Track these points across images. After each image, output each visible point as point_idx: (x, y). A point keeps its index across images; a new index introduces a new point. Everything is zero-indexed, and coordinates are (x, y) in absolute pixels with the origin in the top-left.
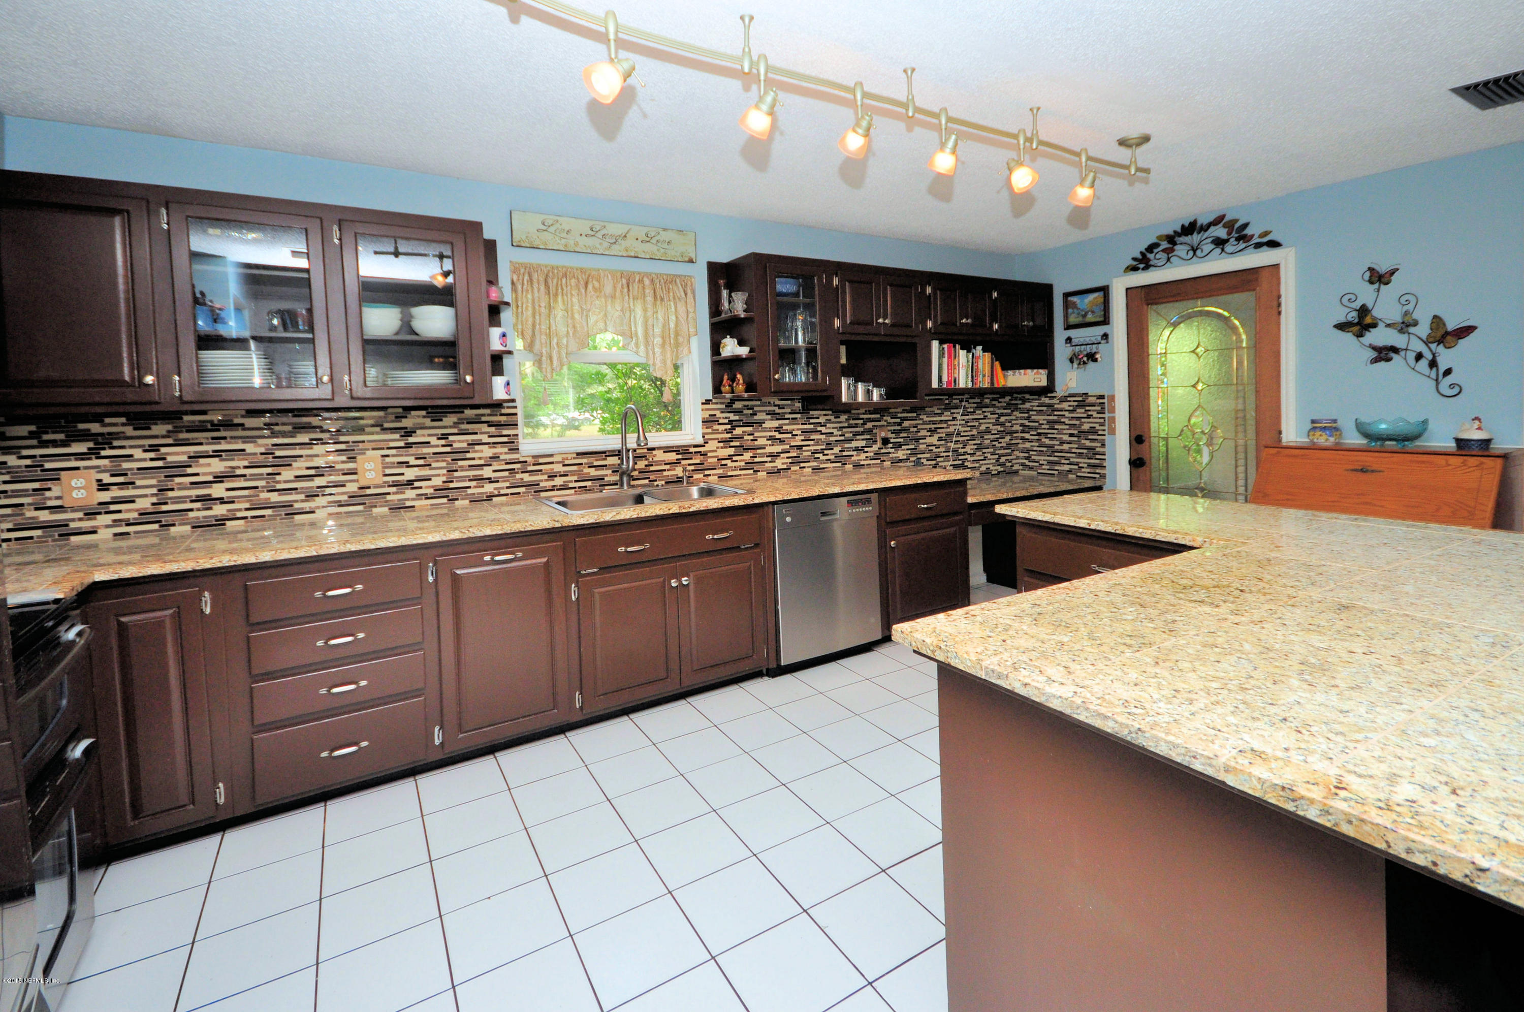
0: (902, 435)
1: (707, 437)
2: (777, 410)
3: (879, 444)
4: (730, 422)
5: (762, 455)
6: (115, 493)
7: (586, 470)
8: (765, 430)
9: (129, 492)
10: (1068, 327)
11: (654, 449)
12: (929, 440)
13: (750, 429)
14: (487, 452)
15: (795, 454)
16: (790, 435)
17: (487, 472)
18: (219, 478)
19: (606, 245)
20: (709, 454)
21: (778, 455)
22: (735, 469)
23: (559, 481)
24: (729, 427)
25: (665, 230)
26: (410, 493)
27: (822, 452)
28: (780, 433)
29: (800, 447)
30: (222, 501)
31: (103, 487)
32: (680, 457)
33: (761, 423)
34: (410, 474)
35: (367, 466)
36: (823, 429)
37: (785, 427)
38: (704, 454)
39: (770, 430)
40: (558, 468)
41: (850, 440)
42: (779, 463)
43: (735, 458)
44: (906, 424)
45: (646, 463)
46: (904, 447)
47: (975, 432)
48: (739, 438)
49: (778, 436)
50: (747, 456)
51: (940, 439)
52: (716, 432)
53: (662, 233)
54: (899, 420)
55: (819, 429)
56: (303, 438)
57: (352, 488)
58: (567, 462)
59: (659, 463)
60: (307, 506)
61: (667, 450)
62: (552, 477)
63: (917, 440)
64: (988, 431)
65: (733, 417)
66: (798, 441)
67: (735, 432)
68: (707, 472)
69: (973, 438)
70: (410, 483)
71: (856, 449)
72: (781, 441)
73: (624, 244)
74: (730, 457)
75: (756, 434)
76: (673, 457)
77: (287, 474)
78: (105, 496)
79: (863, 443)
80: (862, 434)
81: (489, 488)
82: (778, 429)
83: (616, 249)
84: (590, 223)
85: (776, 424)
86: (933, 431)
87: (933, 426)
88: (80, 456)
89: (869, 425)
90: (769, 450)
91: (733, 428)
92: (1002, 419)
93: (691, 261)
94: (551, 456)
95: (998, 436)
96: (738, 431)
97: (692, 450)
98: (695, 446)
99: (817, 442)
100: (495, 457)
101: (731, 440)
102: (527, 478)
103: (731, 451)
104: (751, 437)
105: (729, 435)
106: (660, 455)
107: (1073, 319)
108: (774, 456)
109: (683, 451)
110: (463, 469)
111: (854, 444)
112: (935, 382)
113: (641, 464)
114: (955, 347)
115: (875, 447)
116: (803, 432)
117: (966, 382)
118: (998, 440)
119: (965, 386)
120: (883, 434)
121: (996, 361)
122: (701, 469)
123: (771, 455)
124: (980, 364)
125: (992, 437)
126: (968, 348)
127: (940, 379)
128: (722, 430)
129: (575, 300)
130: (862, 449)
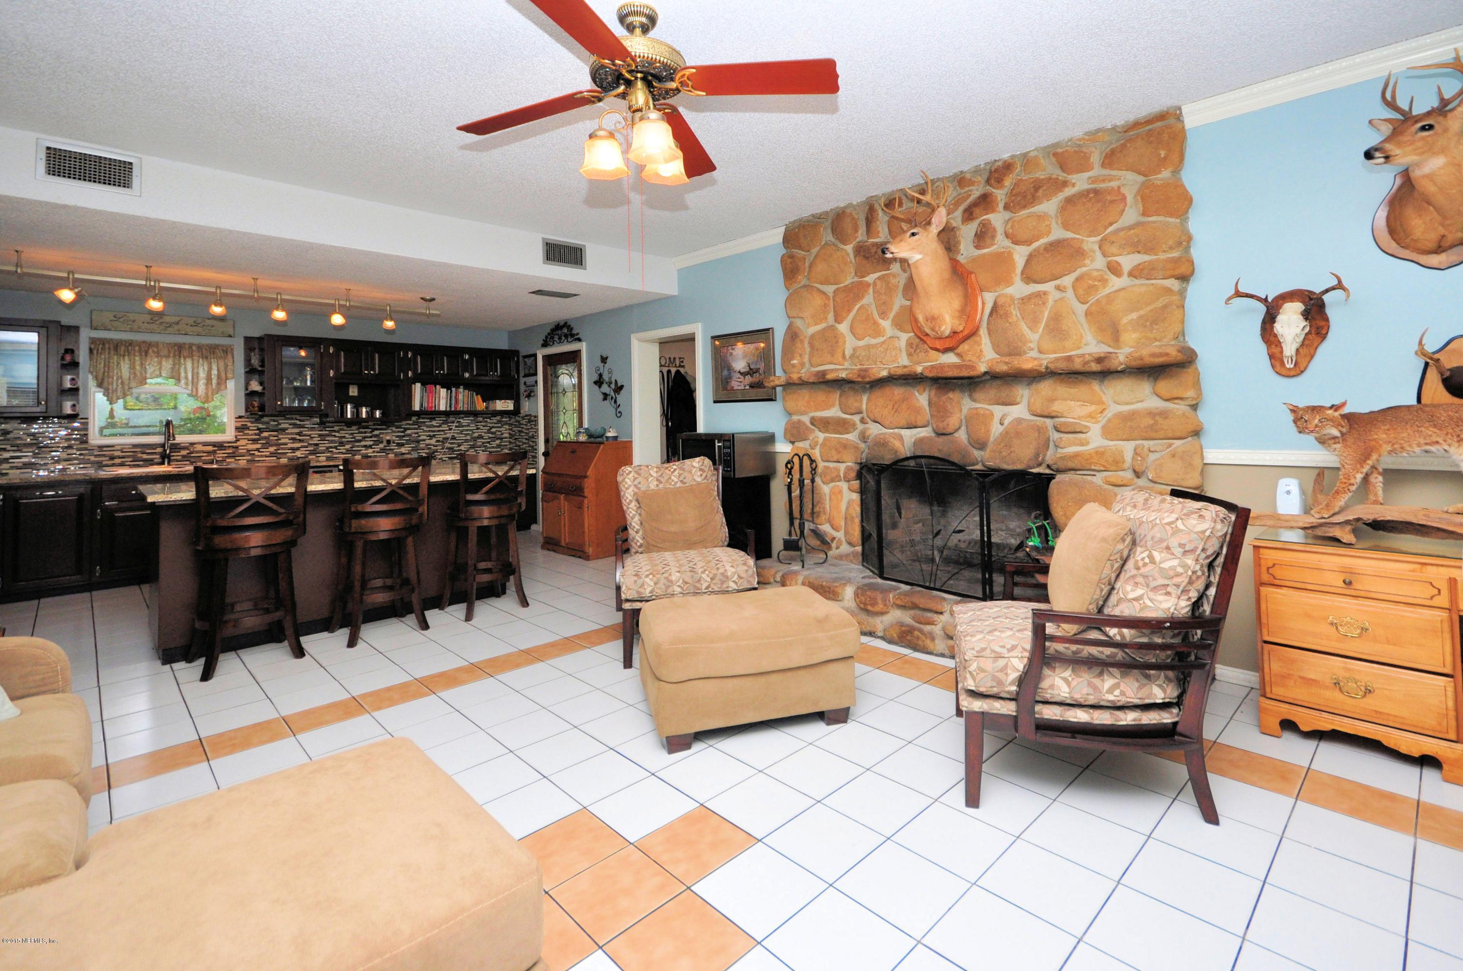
1: (239, 437)
2: (298, 422)
3: (385, 443)
4: (259, 429)
5: (283, 449)
7: (140, 455)
8: (288, 434)
10: (526, 376)
11: (195, 444)
12: (428, 442)
13: (276, 433)
14: (64, 443)
16: (308, 437)
20: (240, 448)
21: (298, 449)
22: (262, 456)
23: (119, 460)
24: (258, 432)
27: (336, 448)
28: (300, 436)
29: (317, 445)
32: (216, 449)
33: (284, 430)
36: (337, 434)
37: (304, 433)
38: (237, 447)
39: (292, 434)
40: (119, 453)
41: (359, 441)
43: (261, 450)
44: (409, 432)
45: (188, 452)
46: (406, 446)
47: (468, 437)
48: (265, 438)
49: (298, 437)
50: (272, 449)
51: (438, 441)
52: (248, 434)
53: (207, 321)
54: (402, 429)
55: (334, 434)
58: (125, 450)
59: (199, 452)
61: (205, 444)
62: (113, 458)
63: (418, 442)
64: (480, 437)
65: (260, 426)
66: (315, 441)
67: (262, 435)
68: (237, 458)
69: (466, 441)
71: (365, 446)
72: (300, 441)
73: (177, 327)
74: (258, 450)
75: (280, 436)
76: (210, 448)
79: (371, 443)
80: (371, 437)
82: (299, 434)
83: (170, 330)
85: (297, 430)
86: (431, 437)
87: (432, 434)
89: (376, 432)
90: (290, 446)
91: (261, 432)
92: (494, 430)
93: (229, 336)
94: (113, 446)
96: (265, 434)
97: (225, 445)
98: (229, 443)
99: (331, 442)
100: (70, 447)
101: (259, 439)
102: (93, 458)
104: (276, 438)
105: (258, 437)
106: (199, 448)
107: (527, 372)
108: (294, 450)
109: (219, 445)
110: (44, 452)
111: (363, 443)
112: (417, 407)
113: (184, 452)
114: (435, 387)
115: (381, 446)
116: (320, 435)
117: (446, 407)
118: (489, 442)
119: (444, 409)
120: (388, 438)
121: (477, 395)
122: (232, 456)
123: (292, 449)
124: (460, 397)
125: (483, 441)
126: (448, 387)
127: (421, 405)
128: (252, 433)
129: (137, 358)
130: (370, 447)
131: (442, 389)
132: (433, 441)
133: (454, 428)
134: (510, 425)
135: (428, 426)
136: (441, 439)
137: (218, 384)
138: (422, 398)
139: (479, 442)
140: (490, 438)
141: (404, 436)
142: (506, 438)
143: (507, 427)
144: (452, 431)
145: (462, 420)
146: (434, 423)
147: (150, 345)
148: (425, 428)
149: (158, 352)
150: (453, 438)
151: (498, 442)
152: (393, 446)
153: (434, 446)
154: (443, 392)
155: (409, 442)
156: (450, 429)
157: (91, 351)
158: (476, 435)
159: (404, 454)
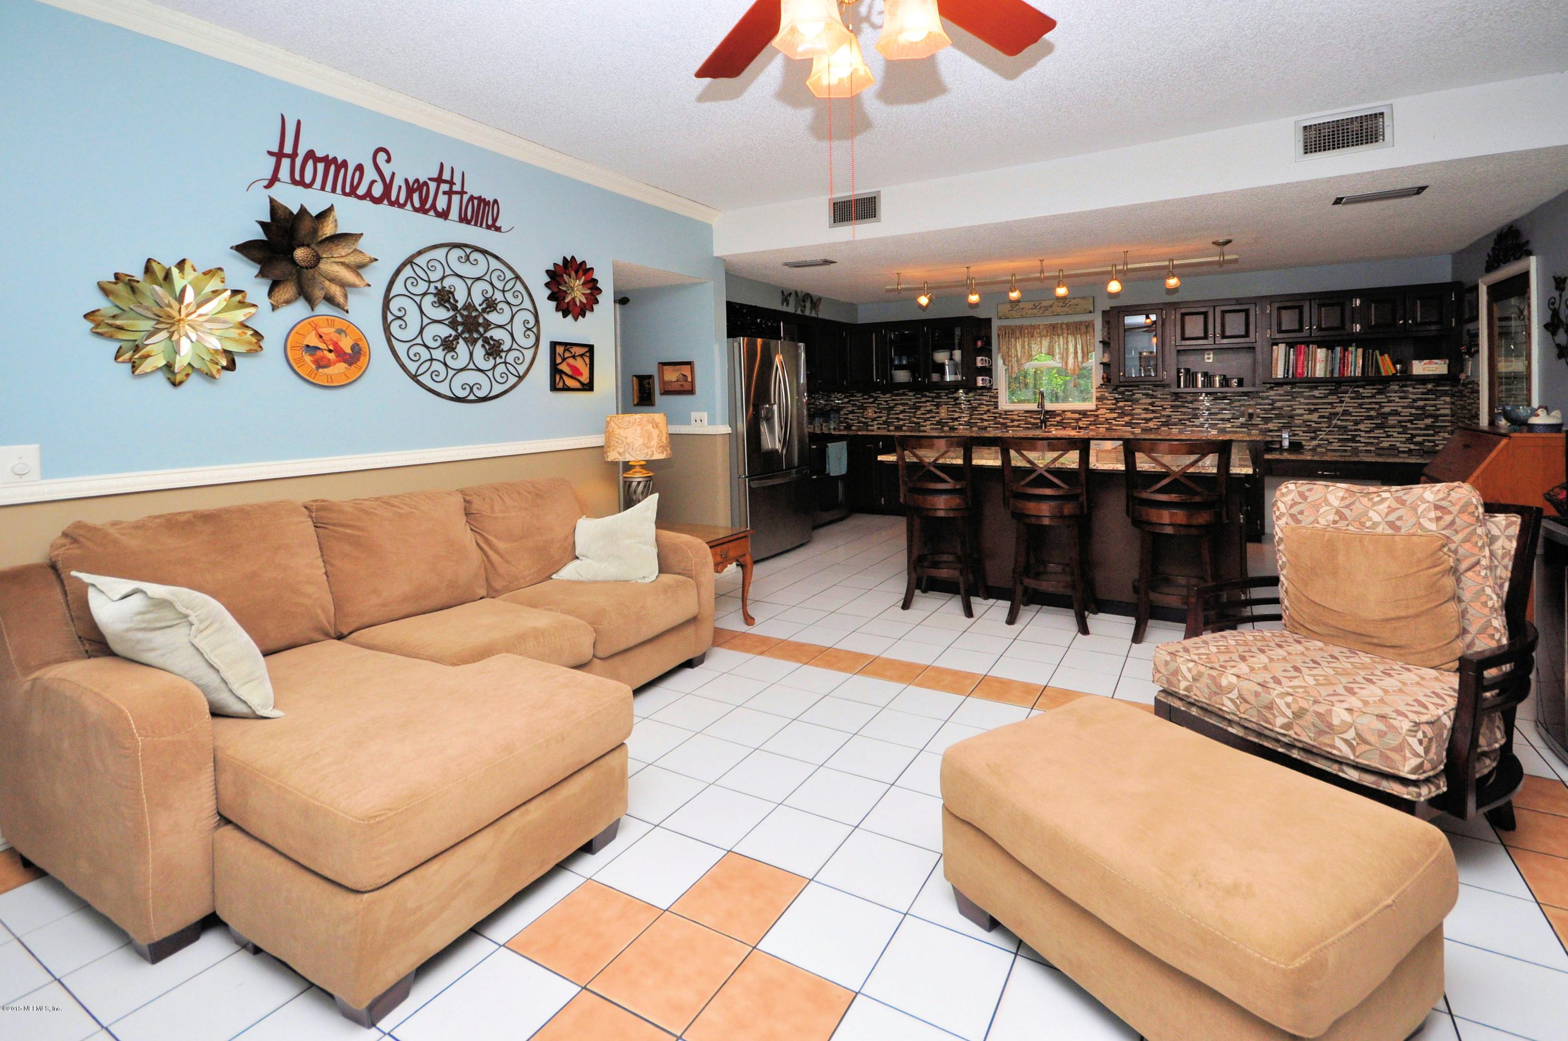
0: (1273, 412)
1: (1099, 406)
2: (1150, 392)
3: (1247, 417)
4: (1115, 399)
5: (1137, 419)
6: (878, 415)
7: (1029, 419)
8: (1142, 404)
9: (881, 415)
10: (1469, 321)
11: (1065, 411)
12: (1305, 417)
13: (1130, 403)
14: (986, 408)
15: (1164, 420)
16: (1161, 408)
17: (985, 417)
18: (902, 412)
19: (1041, 311)
20: (1100, 416)
21: (1151, 419)
22: (1118, 425)
23: (1016, 423)
24: (1115, 401)
25: (1074, 298)
26: (956, 423)
27: (1189, 420)
28: (1153, 406)
29: (1170, 416)
30: (902, 420)
31: (876, 413)
32: (1081, 416)
33: (1138, 400)
34: (957, 415)
35: (943, 411)
36: (1190, 406)
37: (1157, 403)
38: (1097, 416)
39: (1145, 404)
40: (1016, 417)
41: (1216, 414)
42: (1151, 425)
43: (1118, 419)
45: (1061, 418)
46: (1274, 421)
47: (1373, 413)
48: (1121, 408)
49: (1151, 408)
50: (1127, 419)
51: (1320, 417)
52: (1106, 404)
53: (1073, 300)
54: (1270, 401)
55: (1186, 405)
56: (924, 399)
57: (937, 419)
58: (1019, 415)
59: (1068, 419)
60: (924, 424)
61: (1073, 412)
62: (1013, 421)
63: (1292, 417)
64: (1395, 413)
65: (1117, 396)
66: (1167, 412)
67: (1118, 405)
68: (1098, 426)
69: (1370, 418)
70: (957, 418)
71: (1222, 420)
72: (1153, 412)
73: (1051, 309)
74: (1114, 419)
75: (1134, 406)
76: (1077, 416)
77: (919, 412)
78: (876, 415)
79: (1230, 416)
80: (1230, 409)
81: (986, 423)
82: (1152, 404)
83: (1046, 313)
84: (1033, 303)
85: (1150, 401)
86: (1311, 411)
87: (1312, 407)
88: (871, 403)
89: (1236, 404)
90: (1143, 416)
91: (1118, 402)
92: (1420, 403)
93: (1091, 312)
94: (1012, 411)
95: (1412, 418)
96: (1121, 404)
97: (1089, 413)
98: (1091, 411)
99: (1184, 413)
100: (988, 411)
101: (1115, 409)
102: (1001, 420)
103: (1116, 415)
104: (1131, 408)
105: (1115, 406)
106: (1069, 415)
107: (1471, 314)
108: (1148, 420)
109: (1084, 413)
110: (976, 414)
111: (1219, 416)
112: (1280, 373)
113: (1058, 419)
114: (1308, 347)
115: (1242, 420)
116: (1172, 407)
117: (1325, 374)
118: (1411, 421)
119: (1322, 375)
120: (1251, 411)
121: (1382, 354)
122: (1094, 423)
123: (1145, 419)
124: (1351, 358)
125: (1401, 418)
126: (1329, 345)
127: (1287, 370)
128: (1109, 403)
129: (1026, 339)
130: (1228, 420)
131: (1319, 350)
132: (1315, 417)
133: (1347, 400)
134: (1452, 396)
135: (1306, 398)
136: (1327, 414)
137: (1083, 357)
138: (1287, 362)
139: (1392, 420)
140: (1411, 415)
141: (1271, 409)
142: (1447, 416)
143: (1448, 399)
144: (1344, 405)
145: (1361, 390)
146: (1316, 393)
147: (1034, 327)
148: (1302, 400)
149: (1040, 333)
150: (1345, 413)
151: (1428, 421)
152: (1257, 421)
153: (1316, 422)
154: (1321, 353)
155: (1278, 416)
156: (1342, 402)
157: (999, 335)
158: (1387, 410)
159: (1271, 431)
